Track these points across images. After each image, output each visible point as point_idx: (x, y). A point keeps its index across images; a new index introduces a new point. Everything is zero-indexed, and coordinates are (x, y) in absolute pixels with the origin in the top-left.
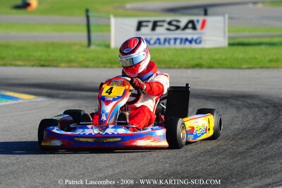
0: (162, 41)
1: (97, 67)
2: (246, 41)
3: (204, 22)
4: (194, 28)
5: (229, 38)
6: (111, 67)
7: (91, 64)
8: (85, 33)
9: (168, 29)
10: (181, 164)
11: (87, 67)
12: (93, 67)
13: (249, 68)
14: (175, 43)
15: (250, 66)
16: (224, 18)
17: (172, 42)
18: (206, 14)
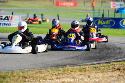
3: (12, 17)
14: (0, 25)
16: (20, 16)
18: (13, 14)
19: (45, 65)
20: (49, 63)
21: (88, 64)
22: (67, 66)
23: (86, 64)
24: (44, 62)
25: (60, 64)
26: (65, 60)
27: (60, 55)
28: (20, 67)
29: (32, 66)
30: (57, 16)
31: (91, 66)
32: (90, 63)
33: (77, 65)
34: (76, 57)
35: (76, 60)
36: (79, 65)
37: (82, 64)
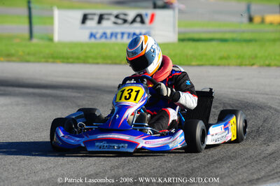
0: (109, 35)
1: (39, 62)
2: (196, 36)
3: (153, 16)
4: (142, 22)
5: (179, 33)
6: (53, 62)
7: (32, 58)
8: (26, 25)
9: (115, 23)
10: (123, 168)
11: (28, 61)
12: (34, 62)
13: (199, 65)
14: (122, 37)
15: (201, 63)
16: (174, 12)
17: (119, 36)
18: (155, 7)
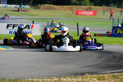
3: (32, 26)
5: (41, 32)
16: (40, 25)
18: (33, 23)
19: (65, 73)
20: (68, 71)
21: (107, 72)
22: (86, 74)
23: (105, 72)
24: (63, 70)
25: (79, 72)
26: (84, 68)
27: (79, 63)
28: (40, 74)
29: (51, 74)
30: (77, 25)
31: (110, 74)
32: (109, 72)
33: (96, 73)
34: (95, 65)
35: (95, 68)
36: (98, 73)
37: (101, 73)
